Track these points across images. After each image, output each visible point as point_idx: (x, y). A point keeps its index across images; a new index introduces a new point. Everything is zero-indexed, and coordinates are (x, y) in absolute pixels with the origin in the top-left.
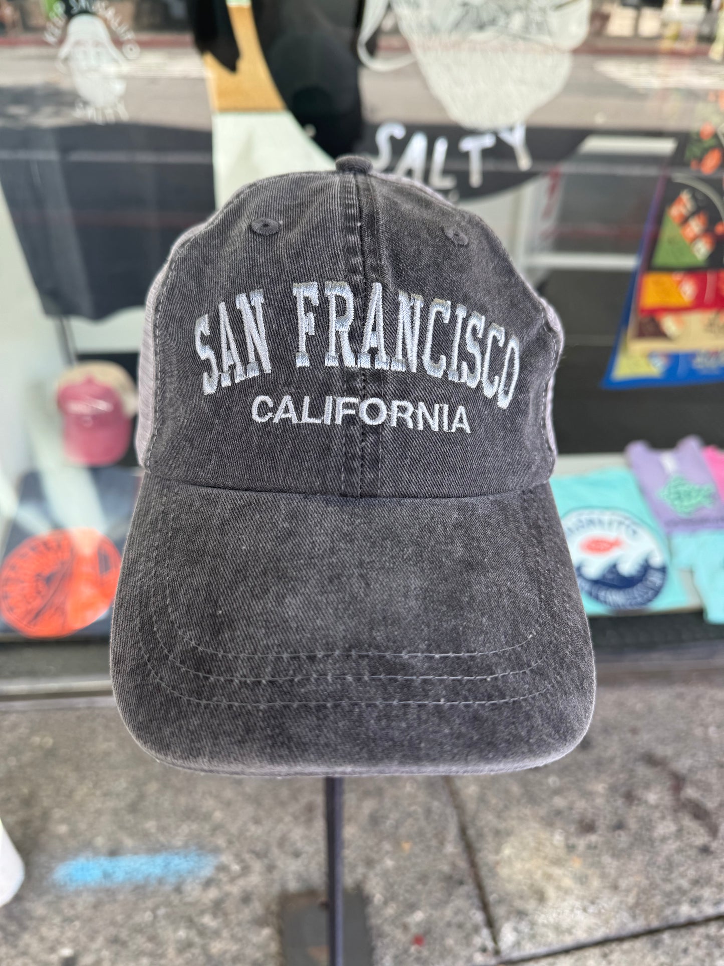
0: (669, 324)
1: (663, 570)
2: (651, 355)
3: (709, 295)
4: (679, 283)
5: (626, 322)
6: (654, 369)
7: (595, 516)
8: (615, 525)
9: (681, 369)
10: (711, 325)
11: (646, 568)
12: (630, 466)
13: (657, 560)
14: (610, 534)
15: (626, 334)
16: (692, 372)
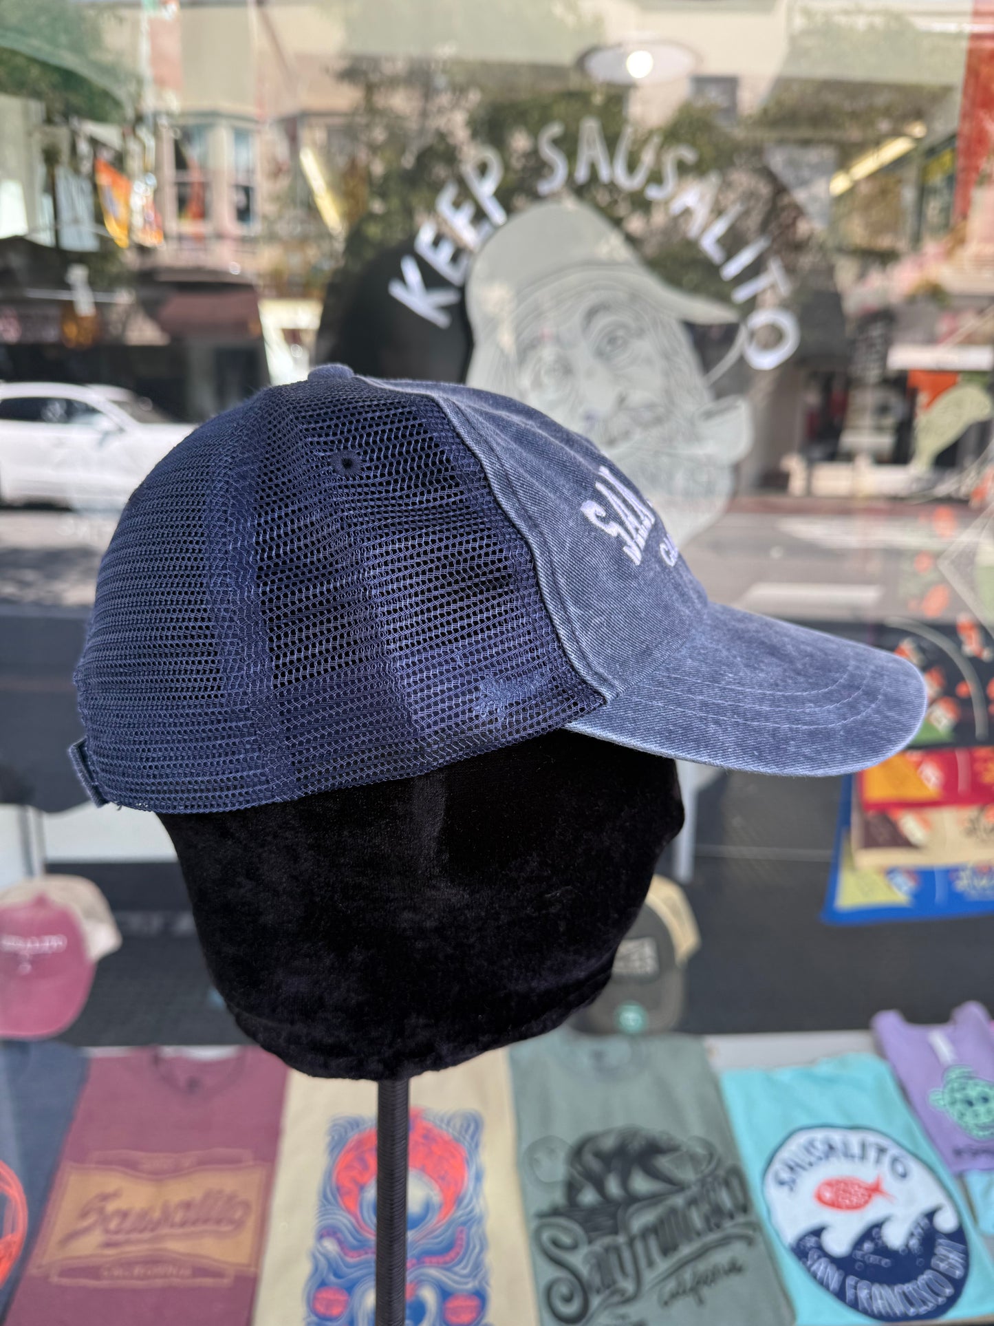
0: (910, 825)
1: (959, 1236)
2: (890, 872)
3: (963, 784)
4: (918, 765)
5: (846, 822)
6: (898, 894)
7: (836, 1137)
8: (872, 1154)
9: (940, 894)
10: (972, 831)
11: (929, 1235)
12: (880, 1051)
13: (946, 1221)
14: (866, 1173)
15: (849, 840)
16: (956, 897)
